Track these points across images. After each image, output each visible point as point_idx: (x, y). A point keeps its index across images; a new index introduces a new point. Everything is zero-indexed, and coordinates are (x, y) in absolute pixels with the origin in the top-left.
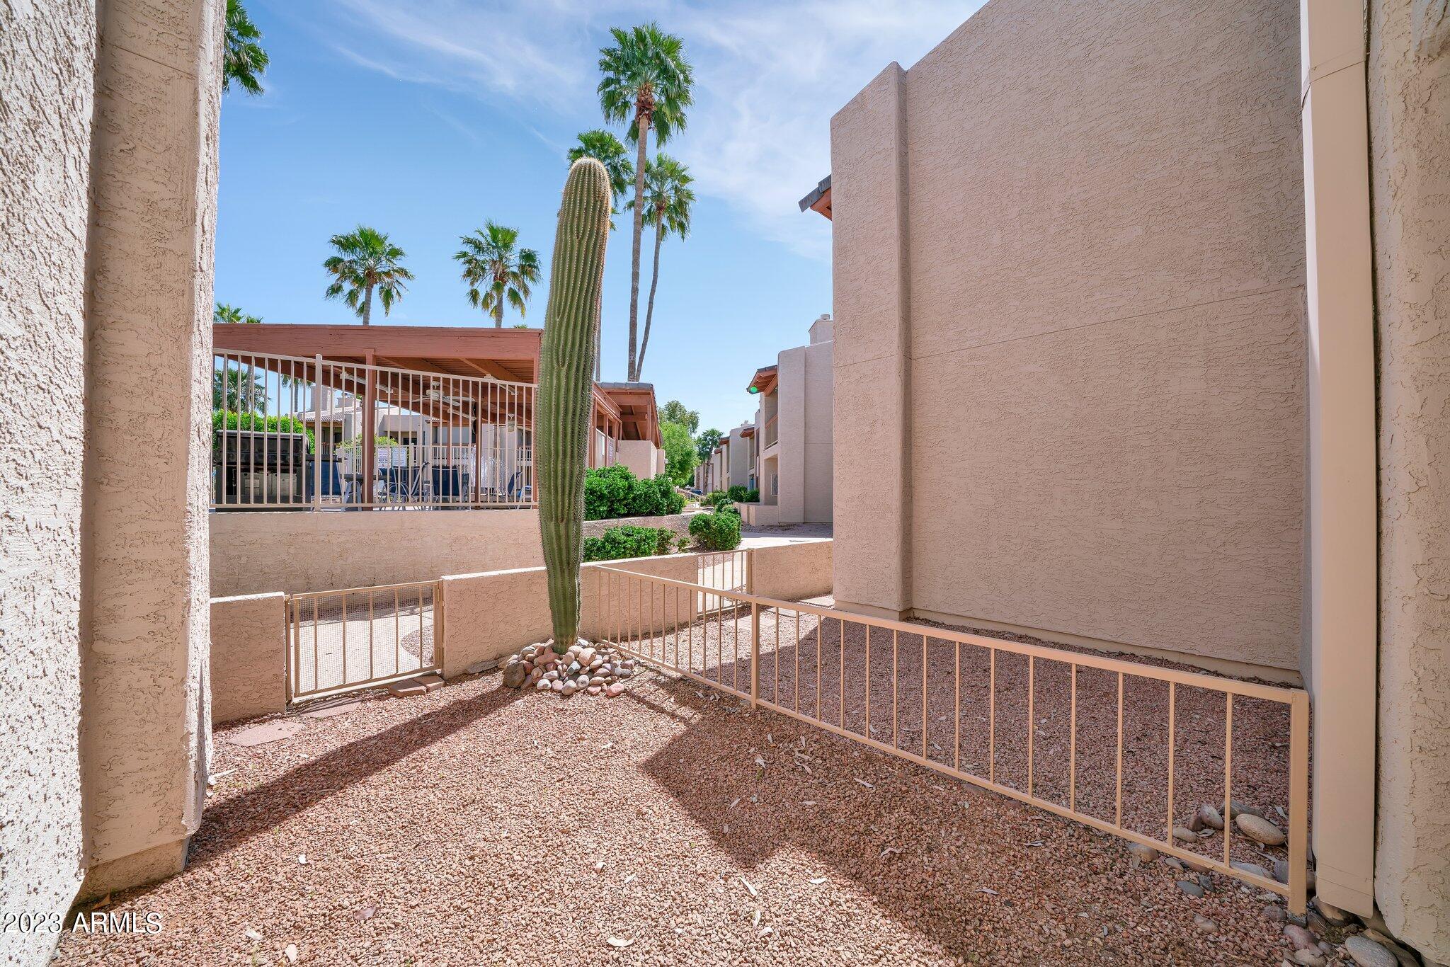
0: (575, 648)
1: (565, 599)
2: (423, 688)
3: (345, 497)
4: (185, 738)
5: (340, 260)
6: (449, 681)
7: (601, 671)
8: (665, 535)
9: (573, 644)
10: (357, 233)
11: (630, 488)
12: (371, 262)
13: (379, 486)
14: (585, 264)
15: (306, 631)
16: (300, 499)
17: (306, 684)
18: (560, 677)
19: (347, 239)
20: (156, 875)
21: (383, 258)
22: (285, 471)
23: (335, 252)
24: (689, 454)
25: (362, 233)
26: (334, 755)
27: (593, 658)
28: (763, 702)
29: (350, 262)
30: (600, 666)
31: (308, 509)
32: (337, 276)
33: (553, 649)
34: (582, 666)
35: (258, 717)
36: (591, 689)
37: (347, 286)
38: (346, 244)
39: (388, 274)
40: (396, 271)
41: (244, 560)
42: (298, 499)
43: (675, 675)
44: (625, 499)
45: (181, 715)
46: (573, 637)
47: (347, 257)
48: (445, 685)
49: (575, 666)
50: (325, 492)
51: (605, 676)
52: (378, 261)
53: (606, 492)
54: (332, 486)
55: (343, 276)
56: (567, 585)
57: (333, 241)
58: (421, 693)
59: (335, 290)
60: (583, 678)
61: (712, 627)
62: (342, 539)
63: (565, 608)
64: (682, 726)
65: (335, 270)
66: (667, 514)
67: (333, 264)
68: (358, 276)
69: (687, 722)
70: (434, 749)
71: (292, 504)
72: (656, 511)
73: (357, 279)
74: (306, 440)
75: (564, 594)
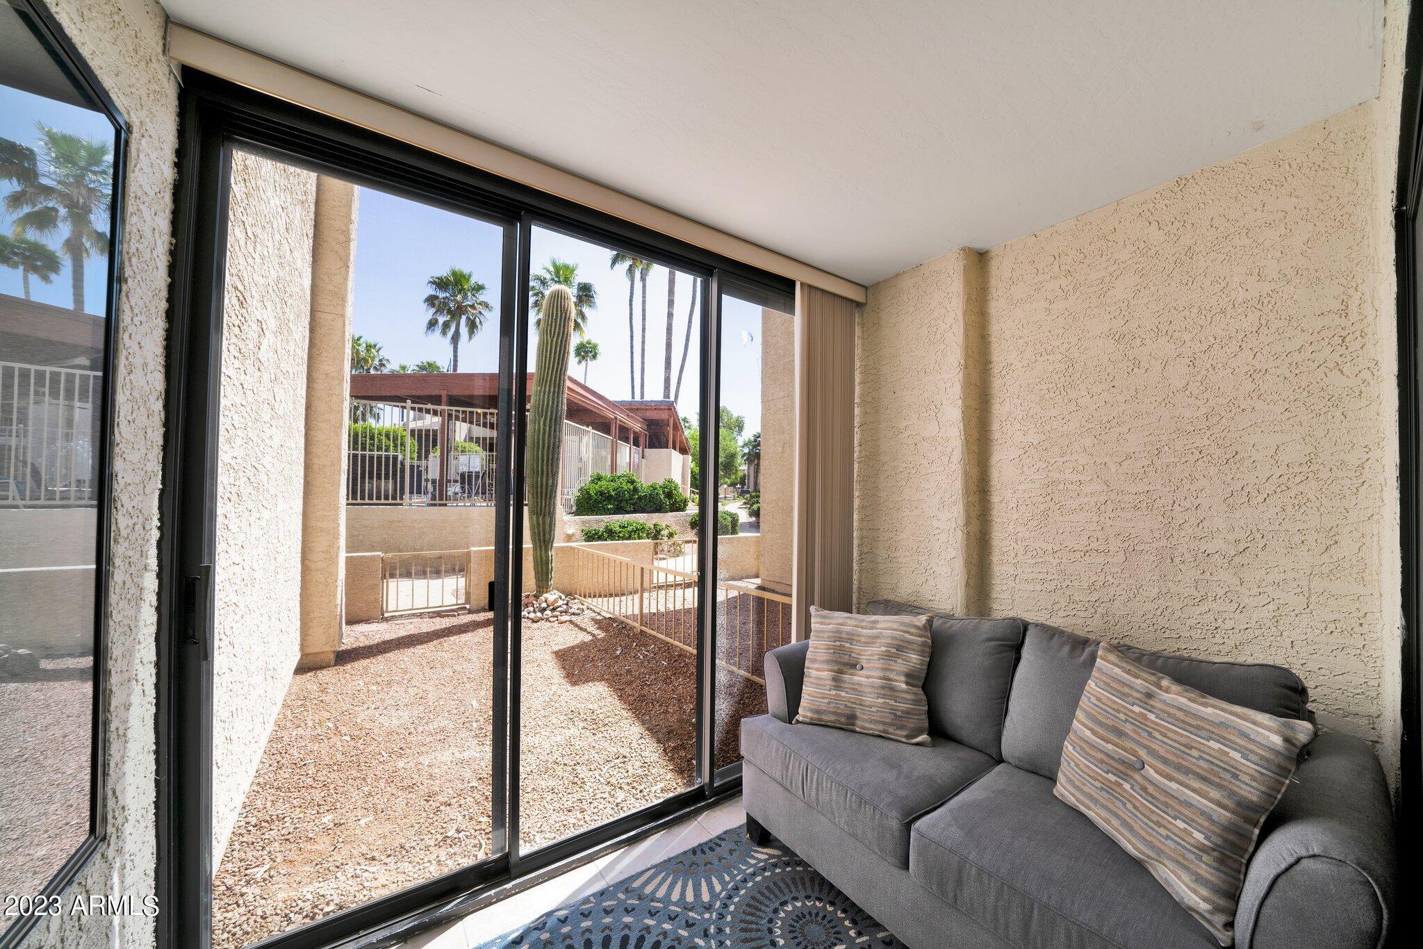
0: (545, 595)
1: (542, 564)
2: (456, 613)
3: (430, 496)
4: (336, 606)
5: (436, 297)
6: (470, 612)
7: (559, 609)
8: (658, 528)
9: (547, 592)
10: (450, 273)
11: (635, 490)
12: (459, 298)
13: (454, 489)
14: (555, 353)
15: (392, 584)
16: (395, 497)
17: (392, 607)
18: (535, 612)
19: (440, 279)
20: (324, 664)
21: (469, 294)
22: (387, 478)
23: (431, 291)
24: (732, 456)
25: (454, 273)
26: (403, 638)
27: (555, 601)
28: (643, 628)
29: (444, 298)
30: (560, 607)
31: (401, 505)
32: (433, 310)
33: (535, 596)
34: (548, 606)
35: (367, 621)
36: (550, 619)
37: (441, 320)
38: (441, 284)
39: (473, 307)
40: (480, 304)
41: (361, 537)
42: (394, 498)
43: (608, 615)
44: (631, 499)
45: (335, 595)
46: (547, 588)
47: (442, 295)
48: (468, 614)
49: (544, 605)
50: (411, 492)
51: (561, 612)
52: (465, 297)
53: (613, 494)
54: (418, 489)
55: (439, 311)
56: (543, 555)
57: (431, 282)
58: (454, 616)
59: (432, 324)
60: (548, 612)
61: (662, 593)
62: (421, 525)
63: (542, 570)
64: (591, 638)
65: (433, 305)
66: (671, 511)
67: (431, 300)
68: (450, 308)
69: (594, 635)
70: (452, 638)
71: (390, 501)
72: (659, 509)
73: (449, 312)
74: (400, 457)
75: (541, 560)
